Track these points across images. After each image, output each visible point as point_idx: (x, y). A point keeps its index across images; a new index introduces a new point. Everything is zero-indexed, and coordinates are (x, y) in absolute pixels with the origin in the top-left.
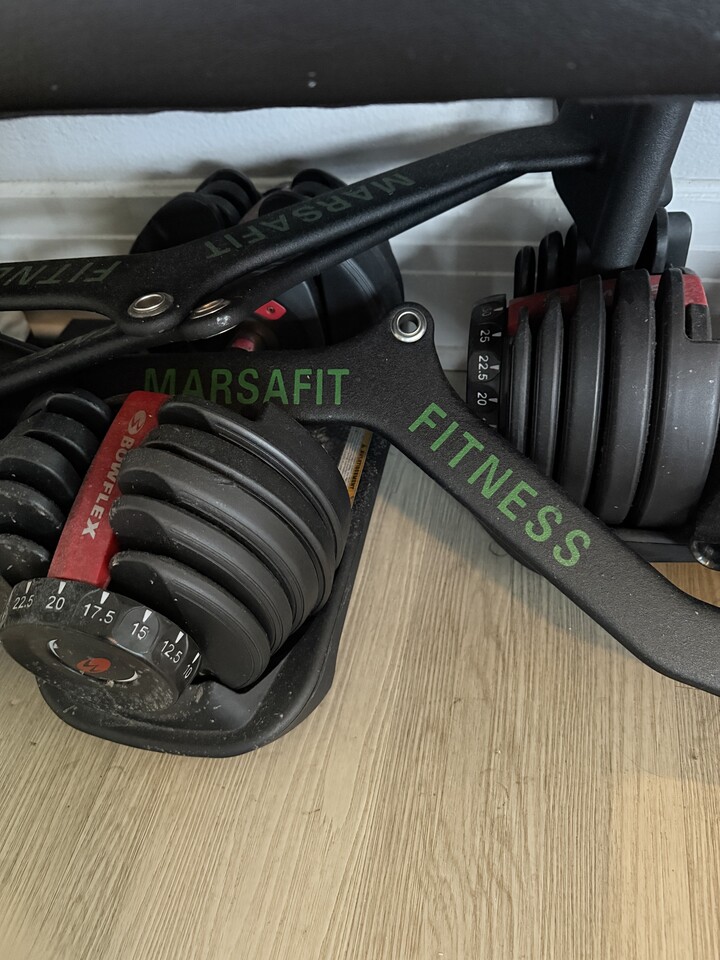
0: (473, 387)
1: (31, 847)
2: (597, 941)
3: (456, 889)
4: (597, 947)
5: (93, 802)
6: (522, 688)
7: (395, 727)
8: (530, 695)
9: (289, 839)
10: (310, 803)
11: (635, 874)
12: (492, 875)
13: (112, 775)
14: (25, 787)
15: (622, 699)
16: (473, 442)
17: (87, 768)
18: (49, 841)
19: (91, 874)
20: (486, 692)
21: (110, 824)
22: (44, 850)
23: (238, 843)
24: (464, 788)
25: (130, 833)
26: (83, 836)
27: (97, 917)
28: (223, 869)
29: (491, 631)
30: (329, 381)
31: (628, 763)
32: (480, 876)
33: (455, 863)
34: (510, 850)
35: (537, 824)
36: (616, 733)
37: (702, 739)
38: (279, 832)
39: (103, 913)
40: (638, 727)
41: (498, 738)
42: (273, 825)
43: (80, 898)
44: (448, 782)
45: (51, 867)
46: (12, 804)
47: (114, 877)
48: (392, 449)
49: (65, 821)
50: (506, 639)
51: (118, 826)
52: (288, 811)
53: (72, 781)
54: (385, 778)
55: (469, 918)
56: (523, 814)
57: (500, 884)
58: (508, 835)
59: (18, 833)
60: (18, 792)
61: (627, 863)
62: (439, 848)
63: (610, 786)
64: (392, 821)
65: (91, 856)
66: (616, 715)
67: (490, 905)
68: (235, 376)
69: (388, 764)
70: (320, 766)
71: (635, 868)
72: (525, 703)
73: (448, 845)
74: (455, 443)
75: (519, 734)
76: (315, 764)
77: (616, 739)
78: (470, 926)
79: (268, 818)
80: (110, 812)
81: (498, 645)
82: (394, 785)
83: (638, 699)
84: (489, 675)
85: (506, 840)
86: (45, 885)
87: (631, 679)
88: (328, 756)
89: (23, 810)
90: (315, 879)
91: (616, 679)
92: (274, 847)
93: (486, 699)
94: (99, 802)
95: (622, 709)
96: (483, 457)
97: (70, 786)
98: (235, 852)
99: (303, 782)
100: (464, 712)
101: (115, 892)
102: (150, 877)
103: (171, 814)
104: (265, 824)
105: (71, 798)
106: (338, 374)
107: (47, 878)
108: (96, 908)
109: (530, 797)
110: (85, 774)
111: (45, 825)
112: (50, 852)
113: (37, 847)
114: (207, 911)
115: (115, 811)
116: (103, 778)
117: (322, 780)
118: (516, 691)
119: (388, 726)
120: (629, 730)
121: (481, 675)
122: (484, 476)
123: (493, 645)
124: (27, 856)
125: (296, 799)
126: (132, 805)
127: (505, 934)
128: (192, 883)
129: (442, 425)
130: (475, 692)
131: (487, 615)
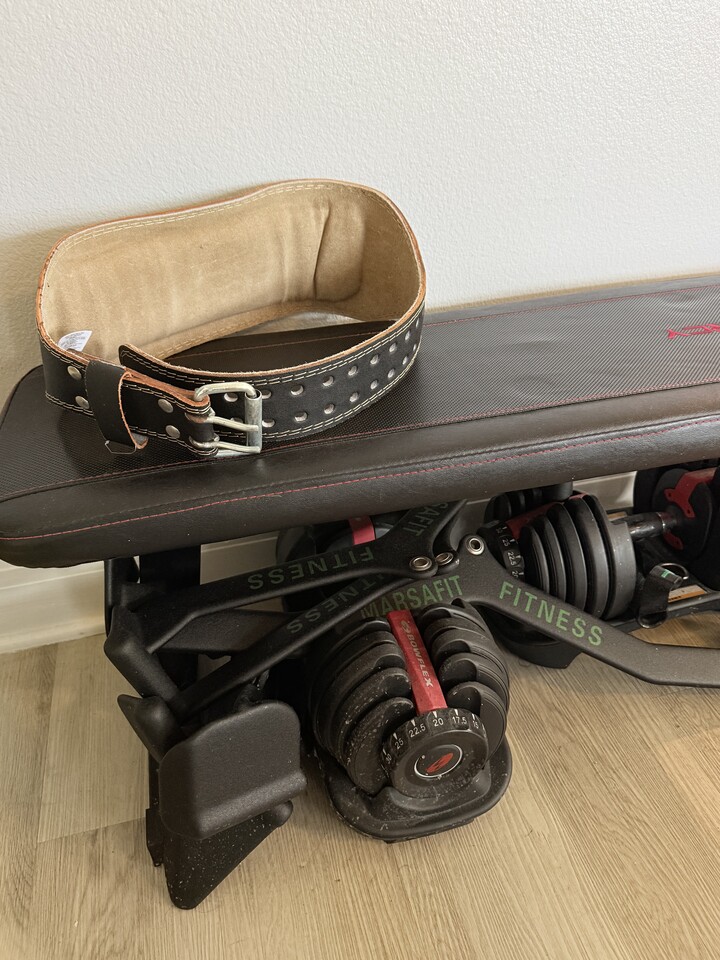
1: (387, 933)
2: (692, 822)
3: (621, 833)
4: (694, 824)
5: (405, 891)
6: (585, 728)
7: (539, 775)
8: (591, 730)
9: (528, 852)
10: (525, 830)
11: (688, 787)
12: (631, 818)
13: (403, 872)
14: (354, 906)
15: (632, 714)
16: (531, 596)
17: (385, 875)
18: (395, 924)
19: (436, 926)
20: (570, 738)
21: (424, 896)
22: (397, 931)
23: (503, 867)
24: (592, 787)
25: (440, 895)
26: (414, 911)
27: (457, 944)
28: (506, 884)
29: (551, 708)
30: (451, 584)
31: (654, 742)
32: (627, 822)
33: (613, 821)
34: (632, 803)
35: (635, 786)
36: (640, 730)
37: (676, 717)
38: (520, 851)
39: (459, 940)
40: (647, 724)
41: (591, 757)
42: (514, 849)
43: (439, 941)
44: (584, 787)
45: (409, 936)
46: (354, 919)
47: (450, 920)
49: (396, 910)
50: (561, 708)
51: (430, 895)
52: (516, 839)
53: (382, 887)
54: (553, 800)
55: (636, 841)
56: (626, 785)
57: (638, 820)
58: (626, 797)
59: (371, 931)
60: (352, 910)
61: (682, 783)
62: (601, 818)
63: (653, 755)
64: (571, 818)
65: (428, 918)
66: (634, 722)
67: (640, 831)
68: (405, 594)
69: (549, 793)
70: (516, 810)
71: (686, 785)
72: (592, 734)
73: (604, 815)
74: (524, 599)
75: (599, 752)
76: (513, 810)
77: (641, 733)
78: (638, 844)
79: (509, 848)
80: (419, 890)
81: (559, 712)
82: (559, 801)
83: (639, 711)
84: (566, 729)
85: (627, 800)
86: (413, 946)
87: (629, 703)
88: (516, 804)
89: (364, 918)
91: (623, 706)
92: (523, 859)
93: (572, 741)
94: (408, 890)
95: (635, 719)
96: (539, 602)
97: (383, 890)
98: (506, 872)
99: (513, 821)
100: (567, 752)
101: (456, 927)
102: (470, 909)
103: (456, 874)
104: (510, 852)
105: (389, 896)
106: (455, 579)
107: (412, 943)
108: (453, 941)
109: (624, 776)
110: (387, 879)
111: (385, 917)
112: (401, 930)
113: (390, 932)
114: (513, 907)
115: (422, 888)
116: (399, 875)
117: (522, 816)
118: (583, 731)
119: (535, 775)
121: (562, 730)
122: (544, 612)
123: (557, 714)
124: (388, 938)
125: (517, 831)
126: (429, 881)
127: (655, 839)
128: (495, 899)
129: (514, 592)
130: (565, 740)
131: (544, 700)
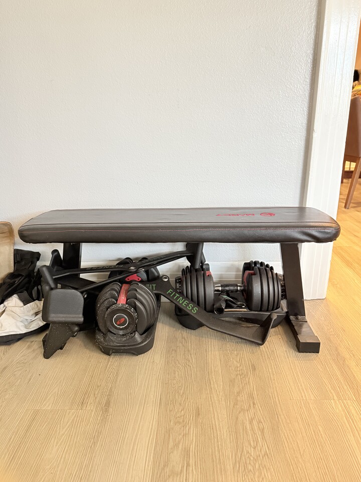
0: (176, 289)
3: (181, 367)
6: (190, 344)
7: (166, 351)
10: (152, 360)
16: (177, 295)
20: (183, 345)
24: (181, 356)
26: (106, 371)
28: (137, 370)
29: (183, 338)
30: (152, 286)
31: (209, 351)
32: (185, 365)
35: (194, 359)
36: (207, 347)
40: (211, 346)
41: (186, 350)
42: (145, 364)
44: (178, 356)
47: (115, 374)
48: (162, 296)
52: (148, 361)
56: (192, 358)
57: (189, 365)
58: (189, 360)
62: (177, 363)
63: (206, 353)
64: (168, 361)
67: (187, 367)
69: (166, 355)
71: (211, 361)
72: (191, 346)
73: (179, 362)
74: (175, 295)
75: (190, 349)
76: (152, 356)
82: (168, 357)
87: (209, 341)
90: (155, 369)
91: (207, 341)
96: (180, 297)
106: (154, 285)
117: (154, 358)
120: (209, 346)
121: (182, 343)
122: (180, 300)
123: (184, 340)
129: (172, 293)
